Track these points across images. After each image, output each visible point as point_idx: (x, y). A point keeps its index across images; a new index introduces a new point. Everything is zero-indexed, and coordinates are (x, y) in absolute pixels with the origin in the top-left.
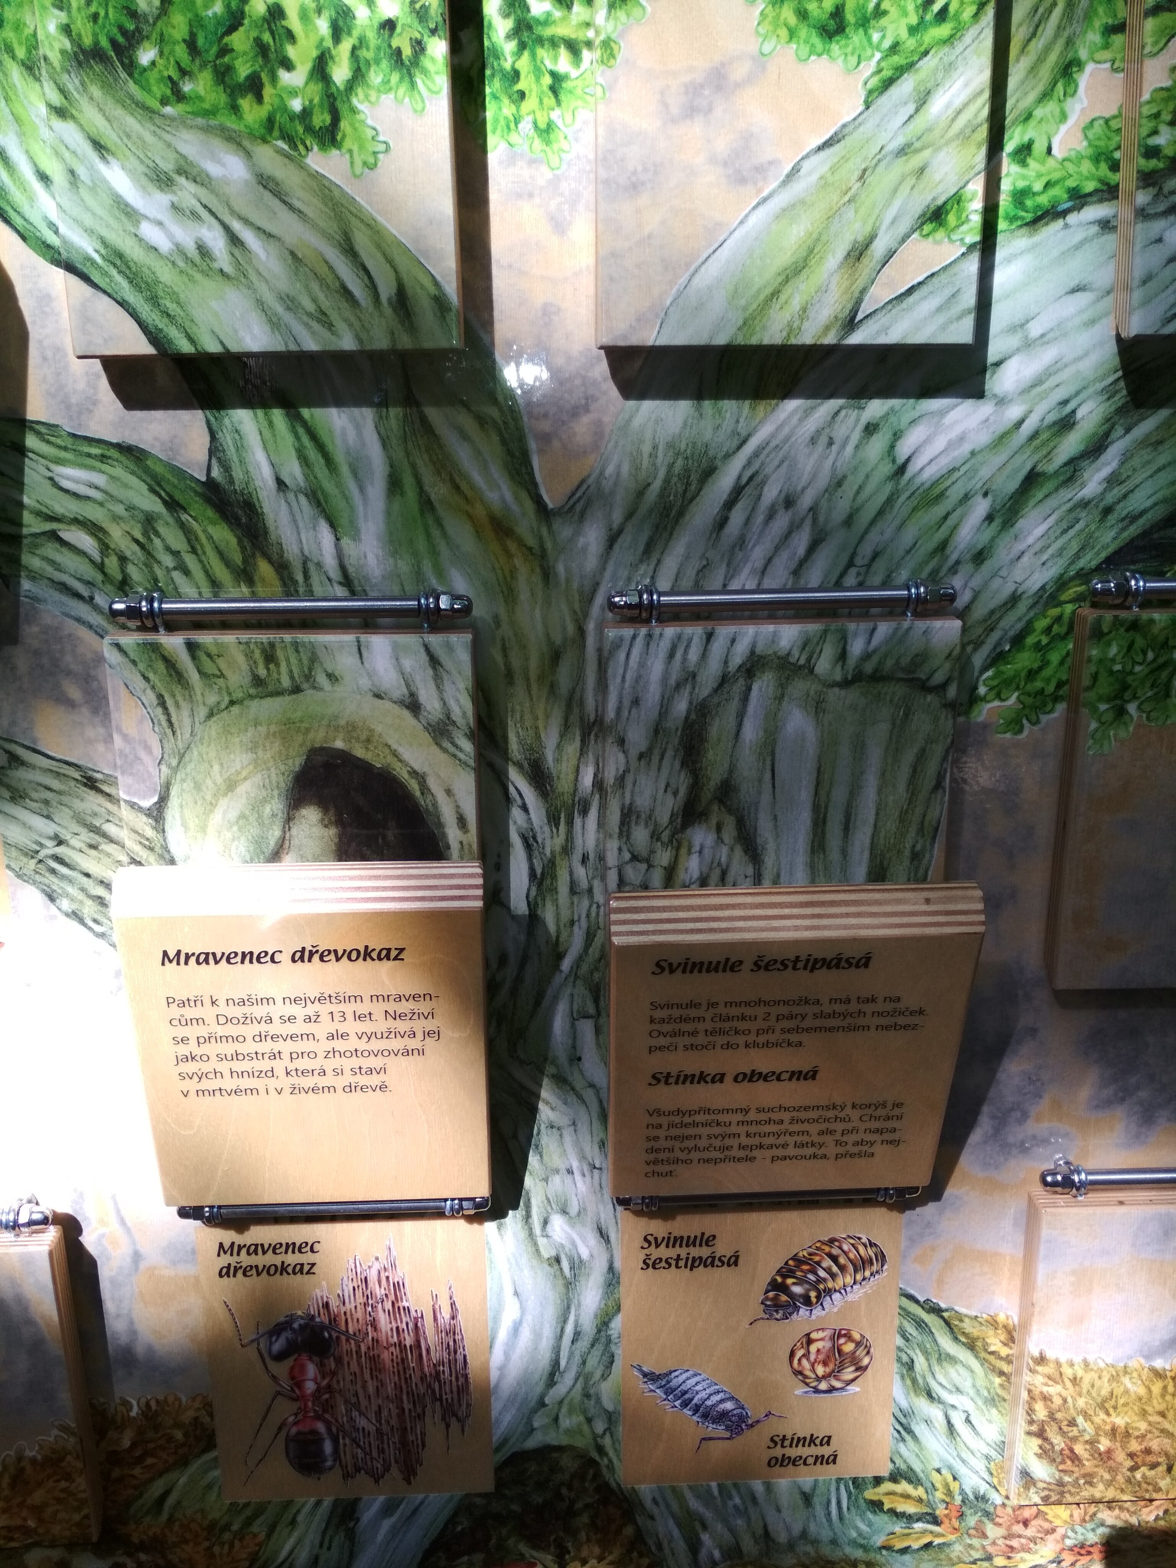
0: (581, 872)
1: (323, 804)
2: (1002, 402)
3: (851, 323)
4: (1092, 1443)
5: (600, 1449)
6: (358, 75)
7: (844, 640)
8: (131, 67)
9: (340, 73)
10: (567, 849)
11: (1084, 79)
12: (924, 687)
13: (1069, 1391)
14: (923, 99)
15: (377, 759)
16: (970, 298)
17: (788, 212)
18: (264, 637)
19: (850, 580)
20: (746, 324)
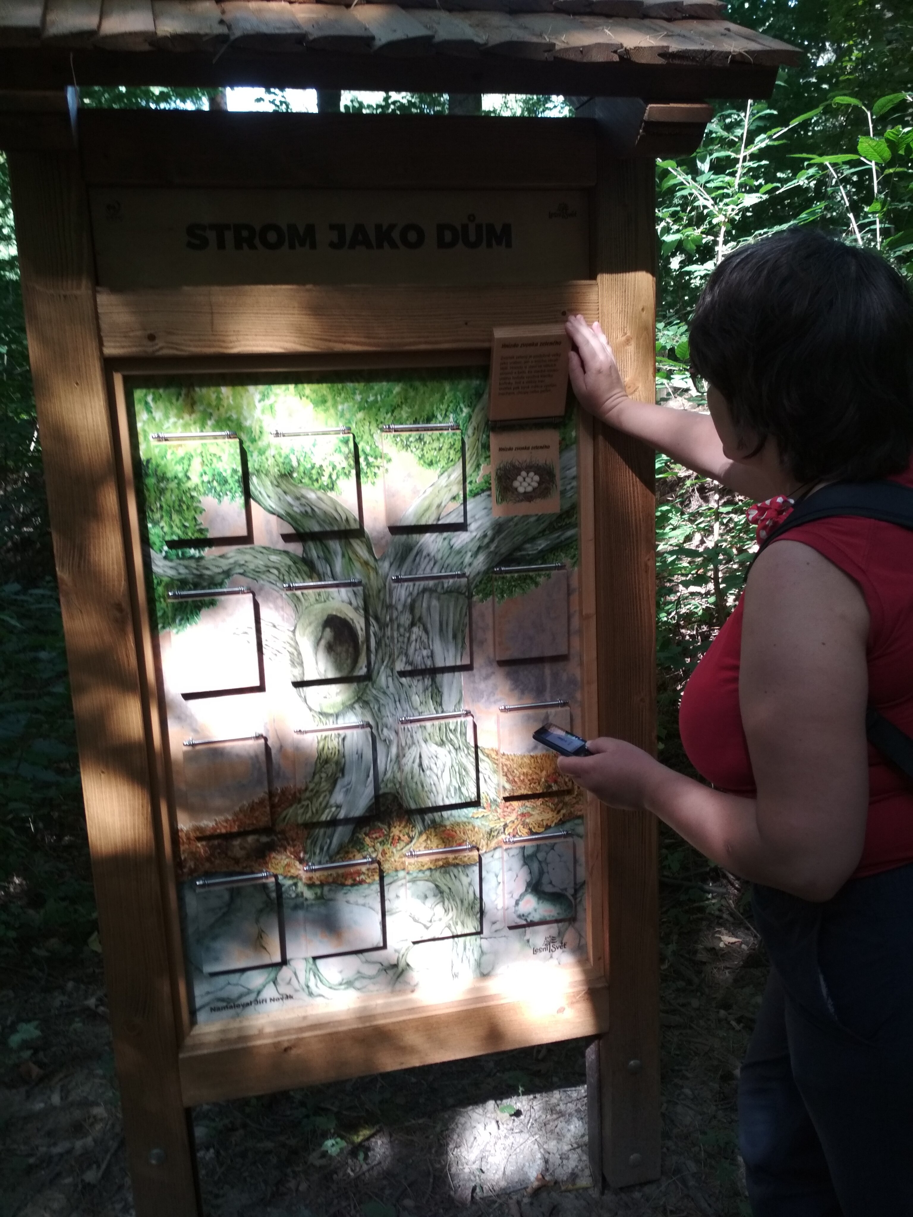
0: (387, 641)
1: (331, 628)
2: (471, 532)
3: (439, 519)
4: (519, 777)
5: (398, 793)
6: (338, 477)
7: (443, 583)
8: (292, 477)
9: (334, 477)
10: (384, 636)
11: (482, 468)
12: (461, 593)
13: (511, 763)
14: (449, 476)
15: (343, 616)
16: (462, 513)
17: (425, 499)
18: (318, 590)
19: (443, 570)
20: (418, 520)
